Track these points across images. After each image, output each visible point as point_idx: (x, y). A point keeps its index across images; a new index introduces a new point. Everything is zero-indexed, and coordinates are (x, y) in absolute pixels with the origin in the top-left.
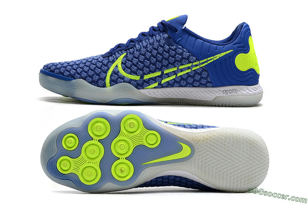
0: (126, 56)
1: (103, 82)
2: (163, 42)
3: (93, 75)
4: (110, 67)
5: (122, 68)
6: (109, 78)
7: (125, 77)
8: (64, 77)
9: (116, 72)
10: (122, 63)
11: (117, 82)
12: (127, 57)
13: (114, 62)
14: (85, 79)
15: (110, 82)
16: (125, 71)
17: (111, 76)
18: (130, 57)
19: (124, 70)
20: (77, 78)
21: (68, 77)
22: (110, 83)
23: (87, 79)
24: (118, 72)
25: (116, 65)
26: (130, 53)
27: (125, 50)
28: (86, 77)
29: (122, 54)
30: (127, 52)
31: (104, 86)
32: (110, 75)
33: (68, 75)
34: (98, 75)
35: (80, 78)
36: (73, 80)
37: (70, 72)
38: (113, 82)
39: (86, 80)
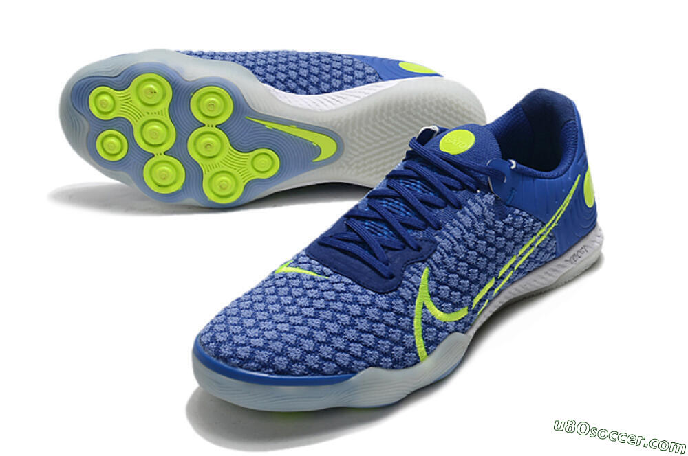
0: (432, 276)
1: (414, 354)
2: (490, 215)
3: (391, 349)
4: (413, 315)
5: (436, 306)
6: (422, 340)
7: (447, 324)
8: (325, 377)
9: (428, 323)
10: (432, 295)
11: (439, 341)
12: (435, 276)
13: (415, 298)
14: (377, 365)
15: (426, 348)
16: (442, 311)
17: (424, 334)
18: (441, 273)
19: (441, 308)
20: (360, 370)
21: (336, 373)
22: (427, 350)
23: (381, 363)
24: (433, 318)
25: (422, 306)
26: (437, 265)
27: (423, 262)
28: (379, 360)
29: (422, 272)
30: (428, 263)
31: (417, 361)
32: (421, 334)
33: (335, 368)
34: (400, 343)
35: (366, 367)
36: (353, 378)
37: (335, 362)
38: (431, 345)
39: (380, 366)
